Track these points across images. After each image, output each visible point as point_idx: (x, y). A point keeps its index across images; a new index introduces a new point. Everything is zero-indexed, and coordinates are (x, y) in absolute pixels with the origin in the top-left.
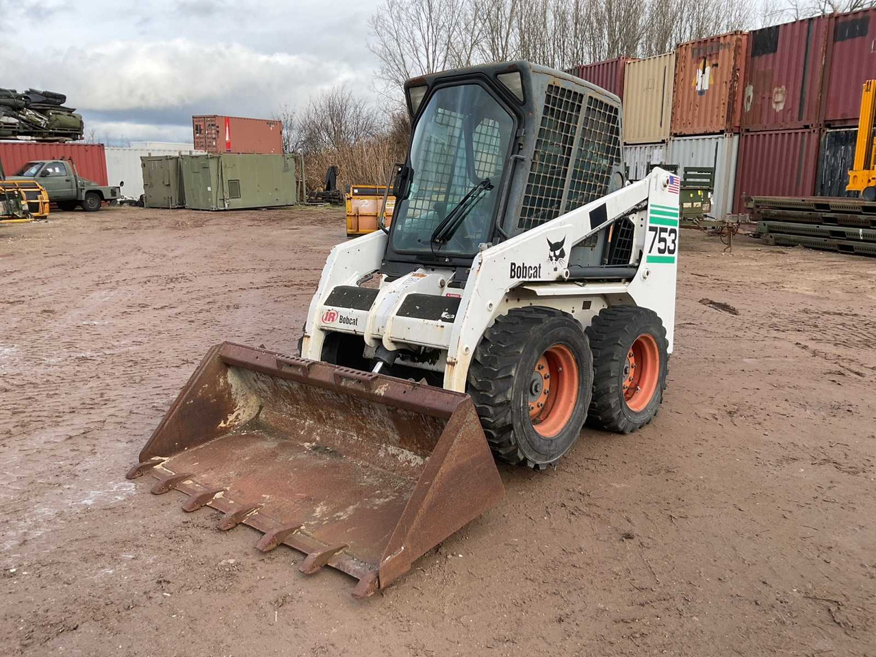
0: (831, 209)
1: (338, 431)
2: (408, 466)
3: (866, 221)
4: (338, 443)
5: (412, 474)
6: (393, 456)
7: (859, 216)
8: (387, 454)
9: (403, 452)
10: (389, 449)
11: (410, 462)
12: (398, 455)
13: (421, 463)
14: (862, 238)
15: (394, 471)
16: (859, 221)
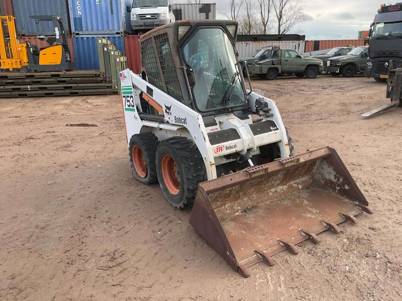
0: (9, 78)
1: (245, 199)
2: (284, 191)
3: (30, 82)
4: (250, 203)
5: (288, 192)
6: (276, 191)
7: (26, 80)
8: (273, 193)
9: (277, 188)
10: (272, 190)
11: (283, 189)
12: (277, 190)
13: (287, 187)
14: (30, 90)
15: (281, 196)
16: (27, 82)
